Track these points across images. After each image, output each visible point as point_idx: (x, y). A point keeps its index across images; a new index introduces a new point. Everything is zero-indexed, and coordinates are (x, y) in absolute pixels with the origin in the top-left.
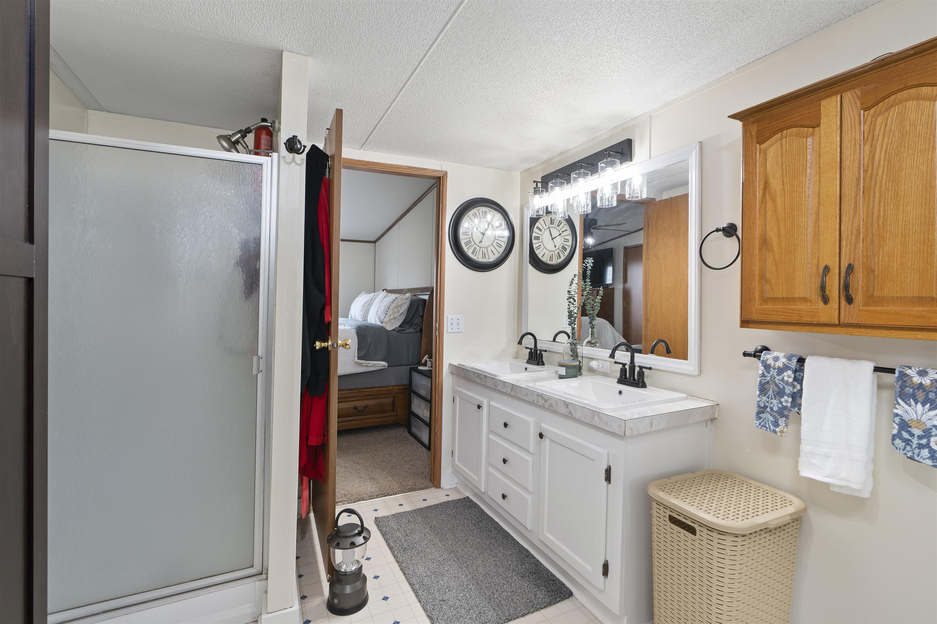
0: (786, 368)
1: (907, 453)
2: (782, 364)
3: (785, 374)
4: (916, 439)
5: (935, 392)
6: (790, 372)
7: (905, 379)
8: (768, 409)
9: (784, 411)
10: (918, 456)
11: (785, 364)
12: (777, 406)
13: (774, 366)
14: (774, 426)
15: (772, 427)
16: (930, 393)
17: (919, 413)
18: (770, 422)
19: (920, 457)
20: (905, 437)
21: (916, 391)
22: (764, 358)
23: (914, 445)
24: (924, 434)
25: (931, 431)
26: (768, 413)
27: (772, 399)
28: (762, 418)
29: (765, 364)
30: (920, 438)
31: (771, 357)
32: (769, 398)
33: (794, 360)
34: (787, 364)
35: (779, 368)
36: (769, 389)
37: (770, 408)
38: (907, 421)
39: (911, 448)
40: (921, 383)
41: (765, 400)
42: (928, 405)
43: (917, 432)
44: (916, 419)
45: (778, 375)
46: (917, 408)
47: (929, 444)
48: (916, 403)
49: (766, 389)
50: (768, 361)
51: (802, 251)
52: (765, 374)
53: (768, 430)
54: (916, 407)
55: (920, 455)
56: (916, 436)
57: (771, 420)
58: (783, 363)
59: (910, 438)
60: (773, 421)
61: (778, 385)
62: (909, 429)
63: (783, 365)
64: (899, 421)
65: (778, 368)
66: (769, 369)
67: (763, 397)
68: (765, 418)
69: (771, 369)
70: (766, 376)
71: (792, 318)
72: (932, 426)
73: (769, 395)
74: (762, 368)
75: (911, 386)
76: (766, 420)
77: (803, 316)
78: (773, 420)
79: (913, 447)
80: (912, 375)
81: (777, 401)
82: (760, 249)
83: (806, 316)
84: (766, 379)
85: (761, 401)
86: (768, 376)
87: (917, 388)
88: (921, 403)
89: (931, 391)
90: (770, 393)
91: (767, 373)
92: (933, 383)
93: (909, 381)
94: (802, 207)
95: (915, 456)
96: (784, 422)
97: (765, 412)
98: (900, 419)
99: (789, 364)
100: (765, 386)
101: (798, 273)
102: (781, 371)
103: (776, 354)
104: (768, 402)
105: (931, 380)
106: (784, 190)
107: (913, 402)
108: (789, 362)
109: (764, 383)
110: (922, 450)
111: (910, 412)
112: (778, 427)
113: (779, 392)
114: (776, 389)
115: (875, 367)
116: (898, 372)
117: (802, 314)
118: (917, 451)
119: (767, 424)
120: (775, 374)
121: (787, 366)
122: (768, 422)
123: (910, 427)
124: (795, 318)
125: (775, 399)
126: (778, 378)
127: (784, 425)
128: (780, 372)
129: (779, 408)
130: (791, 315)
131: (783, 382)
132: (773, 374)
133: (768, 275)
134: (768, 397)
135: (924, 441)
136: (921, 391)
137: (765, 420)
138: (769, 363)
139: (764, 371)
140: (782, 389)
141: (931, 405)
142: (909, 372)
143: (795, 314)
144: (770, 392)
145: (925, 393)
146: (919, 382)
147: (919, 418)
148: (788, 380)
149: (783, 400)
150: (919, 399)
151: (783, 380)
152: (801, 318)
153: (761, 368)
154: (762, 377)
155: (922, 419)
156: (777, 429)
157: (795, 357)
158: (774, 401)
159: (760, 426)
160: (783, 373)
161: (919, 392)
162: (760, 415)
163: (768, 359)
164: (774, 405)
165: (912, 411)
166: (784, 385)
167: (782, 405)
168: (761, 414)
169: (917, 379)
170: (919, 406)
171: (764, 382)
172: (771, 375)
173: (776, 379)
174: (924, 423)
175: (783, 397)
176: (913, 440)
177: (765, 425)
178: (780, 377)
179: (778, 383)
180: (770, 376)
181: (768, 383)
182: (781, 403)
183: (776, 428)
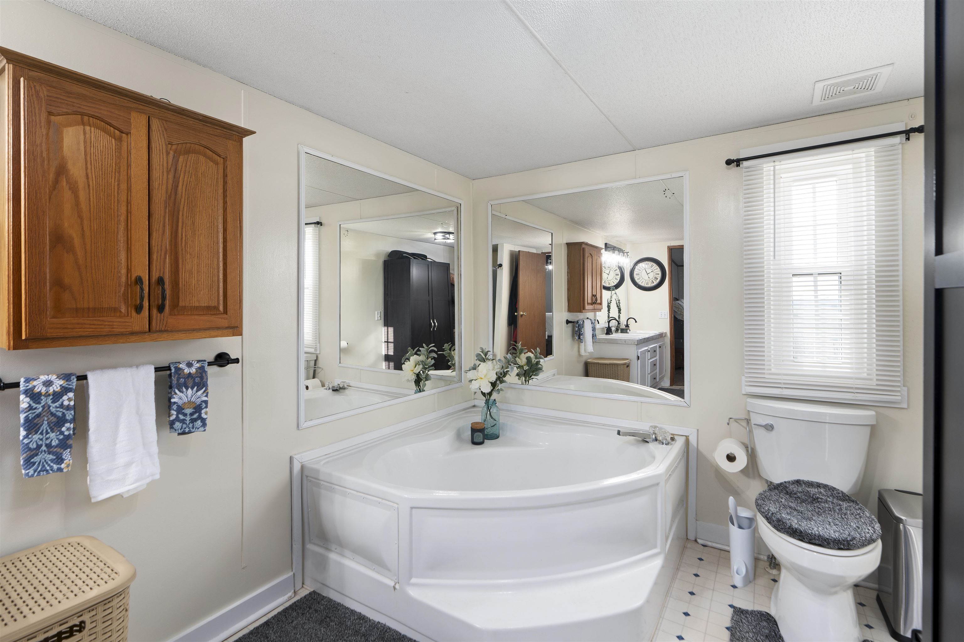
0: (65, 390)
1: (185, 430)
2: (59, 388)
3: (65, 398)
4: (188, 416)
5: (199, 377)
6: (71, 395)
7: (180, 373)
8: (44, 448)
9: (67, 442)
10: (193, 428)
11: (63, 387)
12: (57, 439)
13: (47, 392)
14: (58, 464)
15: (55, 467)
16: (196, 379)
17: (189, 396)
18: (49, 462)
19: (195, 429)
20: (182, 418)
21: (186, 380)
22: (28, 386)
23: (188, 422)
24: (194, 410)
25: (201, 406)
26: (43, 453)
27: (47, 433)
28: (36, 463)
29: (31, 395)
30: (192, 414)
31: (39, 382)
32: (43, 435)
33: (73, 379)
34: (67, 386)
35: (55, 393)
36: (41, 423)
37: (47, 445)
38: (181, 405)
39: (186, 425)
40: (190, 372)
41: (37, 438)
42: (196, 388)
43: (188, 411)
44: (187, 401)
45: (53, 402)
46: (188, 393)
47: (201, 415)
48: (187, 389)
49: (37, 425)
50: (36, 389)
51: (112, 259)
52: (33, 407)
53: (51, 472)
54: (186, 393)
55: (195, 427)
56: (188, 415)
57: (50, 459)
58: (60, 386)
59: (184, 418)
60: (54, 459)
61: (55, 414)
62: (183, 411)
63: (61, 389)
64: (177, 407)
65: (53, 395)
66: (39, 398)
67: (34, 437)
68: (40, 462)
69: (42, 397)
70: (36, 408)
71: (102, 330)
72: (201, 402)
73: (43, 431)
74: (28, 399)
75: (184, 377)
76: (43, 463)
77: (115, 327)
78: (55, 457)
79: (188, 424)
80: (184, 368)
81: (57, 432)
82: (52, 248)
83: (118, 327)
84: (35, 412)
85: (31, 441)
86: (38, 408)
87: (187, 378)
88: (191, 388)
89: (197, 377)
90: (45, 428)
91: (37, 404)
92: (198, 371)
93: (182, 373)
94: (111, 211)
95: (191, 429)
96: (69, 454)
97: (39, 453)
98: (177, 405)
99: (70, 385)
100: (35, 421)
101: (107, 281)
102: (57, 396)
103: (43, 378)
104: (41, 440)
105: (196, 369)
106: (89, 186)
107: (184, 390)
108: (70, 383)
109: (32, 418)
110: (195, 423)
111: (183, 398)
112: (63, 463)
113: (58, 422)
114: (53, 419)
115: (155, 368)
116: (174, 368)
117: (113, 325)
118: (191, 425)
119: (46, 466)
120: (50, 402)
121: (67, 388)
122: (47, 463)
123: (183, 409)
124: (105, 330)
125: (53, 432)
126: (54, 405)
127: (70, 456)
128: (57, 398)
129: (59, 440)
130: (101, 327)
131: (62, 408)
132: (46, 403)
133: (67, 281)
134: (42, 433)
135: (195, 416)
136: (190, 379)
137: (41, 463)
138: (39, 390)
139: (31, 403)
140: (62, 417)
141: (197, 388)
142: (181, 366)
143: (105, 325)
144: (45, 426)
145: (193, 379)
146: (188, 372)
147: (189, 400)
148: (69, 404)
149: (64, 429)
150: (189, 385)
151: (62, 406)
152: (113, 330)
153: (25, 400)
154: (29, 410)
155: (192, 400)
156: (63, 466)
157: (73, 375)
158: (52, 435)
159: (36, 474)
160: (62, 398)
161: (189, 380)
162: (32, 460)
163: (35, 387)
164: (52, 440)
165: (185, 396)
166: (64, 411)
167: (65, 436)
168: (33, 458)
169: (187, 371)
170: (190, 390)
171: (33, 416)
172: (44, 405)
173: (51, 408)
174: (194, 402)
175: (64, 426)
176: (186, 419)
177: (44, 469)
178: (57, 404)
179: (55, 412)
180: (42, 407)
181: (39, 416)
182: (62, 433)
183: (61, 465)
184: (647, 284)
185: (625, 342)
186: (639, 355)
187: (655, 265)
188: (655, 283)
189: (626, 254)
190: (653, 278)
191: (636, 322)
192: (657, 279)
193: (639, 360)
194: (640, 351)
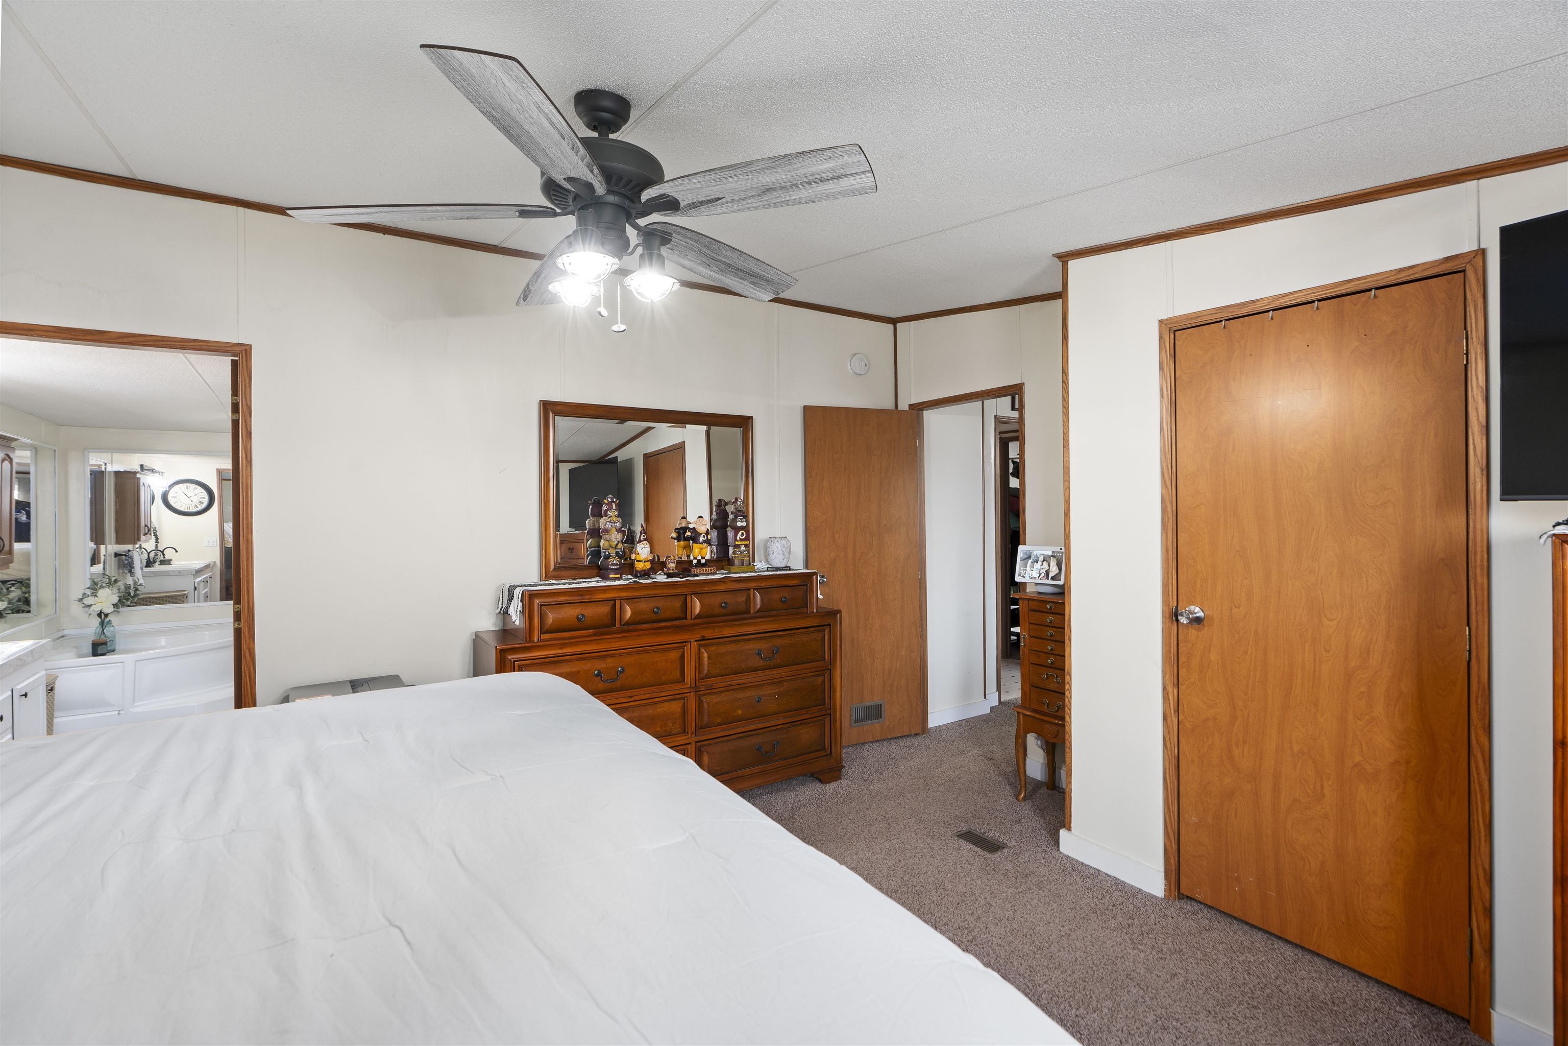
184: (188, 508)
185: (179, 573)
186: (196, 586)
187: (199, 488)
188: (200, 508)
189: (161, 474)
190: (197, 503)
191: (177, 551)
192: (202, 503)
193: (196, 591)
194: (197, 581)
